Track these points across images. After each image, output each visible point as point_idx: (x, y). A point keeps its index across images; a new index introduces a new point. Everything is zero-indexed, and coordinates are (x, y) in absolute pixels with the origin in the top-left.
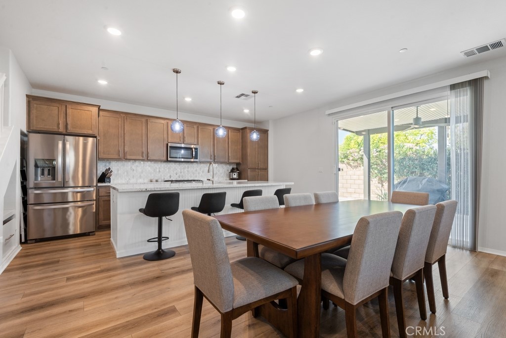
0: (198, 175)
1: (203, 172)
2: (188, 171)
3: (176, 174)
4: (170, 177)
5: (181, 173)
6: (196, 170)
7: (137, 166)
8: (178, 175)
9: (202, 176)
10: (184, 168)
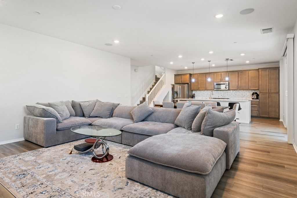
0: (233, 96)
1: (236, 95)
2: (227, 94)
3: (221, 96)
4: (219, 97)
5: (224, 95)
6: (232, 94)
7: (205, 92)
8: (222, 96)
9: (235, 97)
10: (225, 93)
